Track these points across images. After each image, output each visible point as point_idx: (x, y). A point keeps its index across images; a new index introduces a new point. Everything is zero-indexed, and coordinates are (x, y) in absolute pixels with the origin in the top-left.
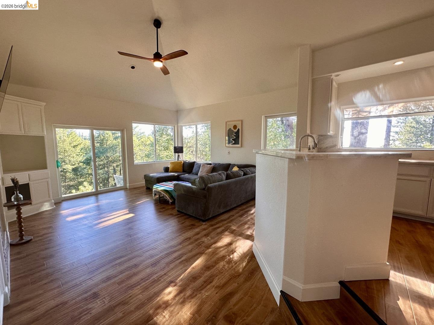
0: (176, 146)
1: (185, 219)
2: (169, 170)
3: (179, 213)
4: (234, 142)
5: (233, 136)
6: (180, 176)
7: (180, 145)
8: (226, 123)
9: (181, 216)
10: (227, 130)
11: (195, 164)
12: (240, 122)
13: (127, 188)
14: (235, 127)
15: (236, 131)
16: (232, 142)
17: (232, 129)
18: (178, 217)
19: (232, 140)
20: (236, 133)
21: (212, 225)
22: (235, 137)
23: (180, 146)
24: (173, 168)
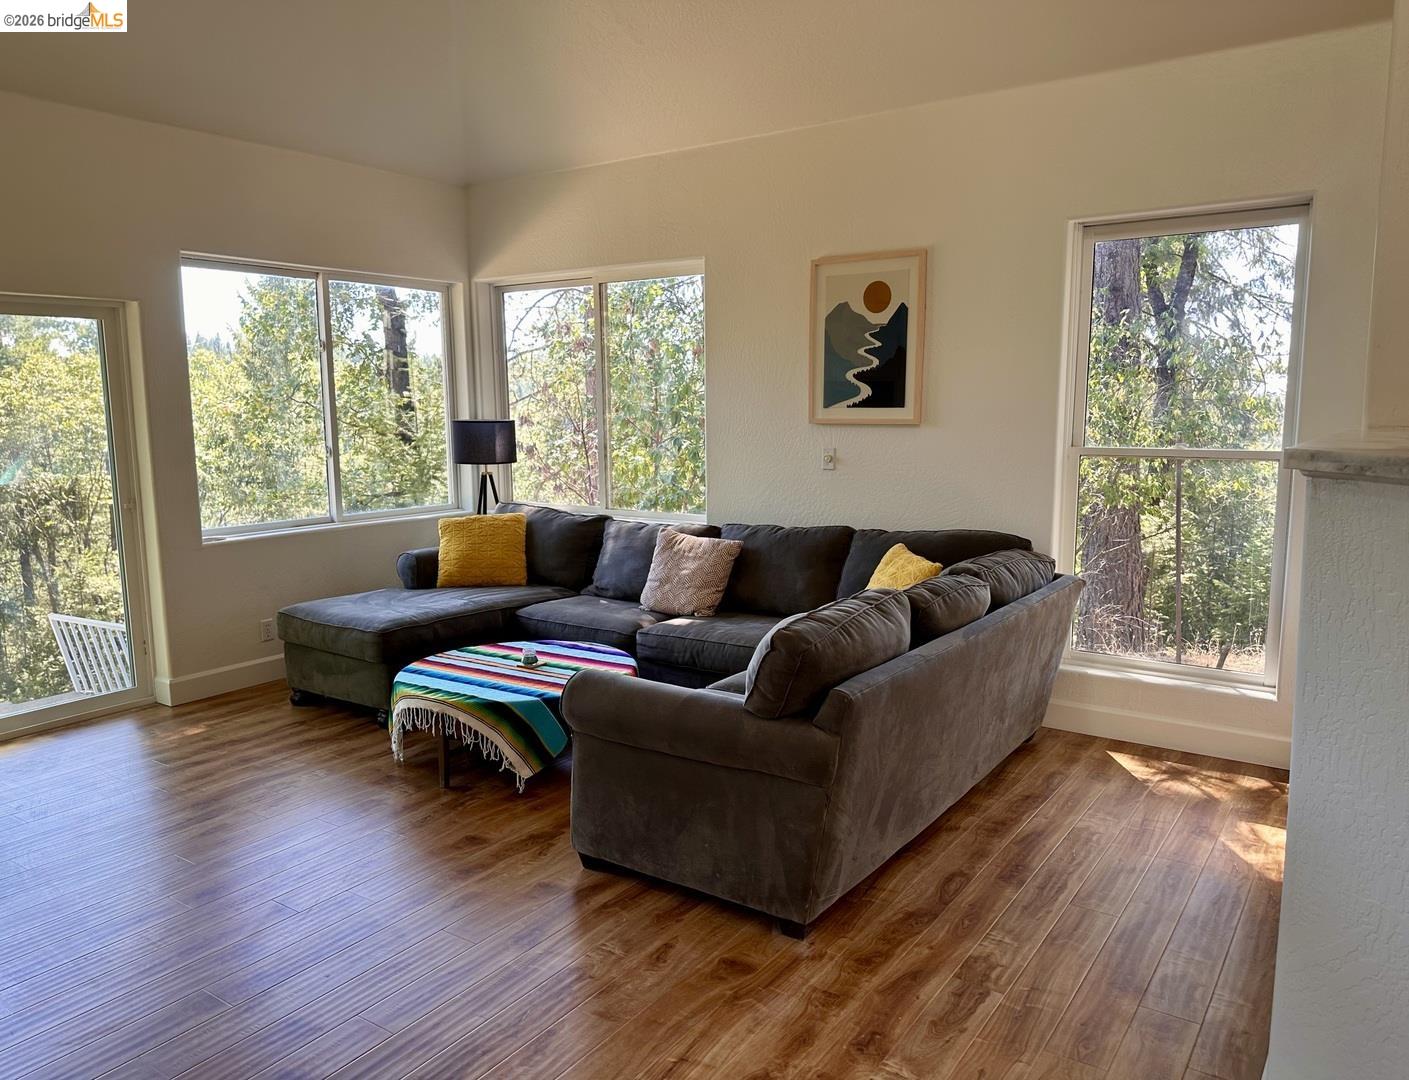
0: (465, 416)
1: (662, 919)
2: (441, 573)
3: (596, 877)
4: (866, 391)
5: (861, 351)
6: (522, 612)
7: (487, 413)
8: (816, 266)
9: (622, 902)
10: (824, 311)
11: (612, 529)
12: (913, 266)
13: (157, 705)
14: (877, 294)
15: (883, 318)
16: (857, 391)
17: (859, 307)
18: (605, 906)
19: (858, 376)
20: (882, 333)
21: (866, 962)
22: (876, 362)
23: (493, 419)
24: (465, 561)
